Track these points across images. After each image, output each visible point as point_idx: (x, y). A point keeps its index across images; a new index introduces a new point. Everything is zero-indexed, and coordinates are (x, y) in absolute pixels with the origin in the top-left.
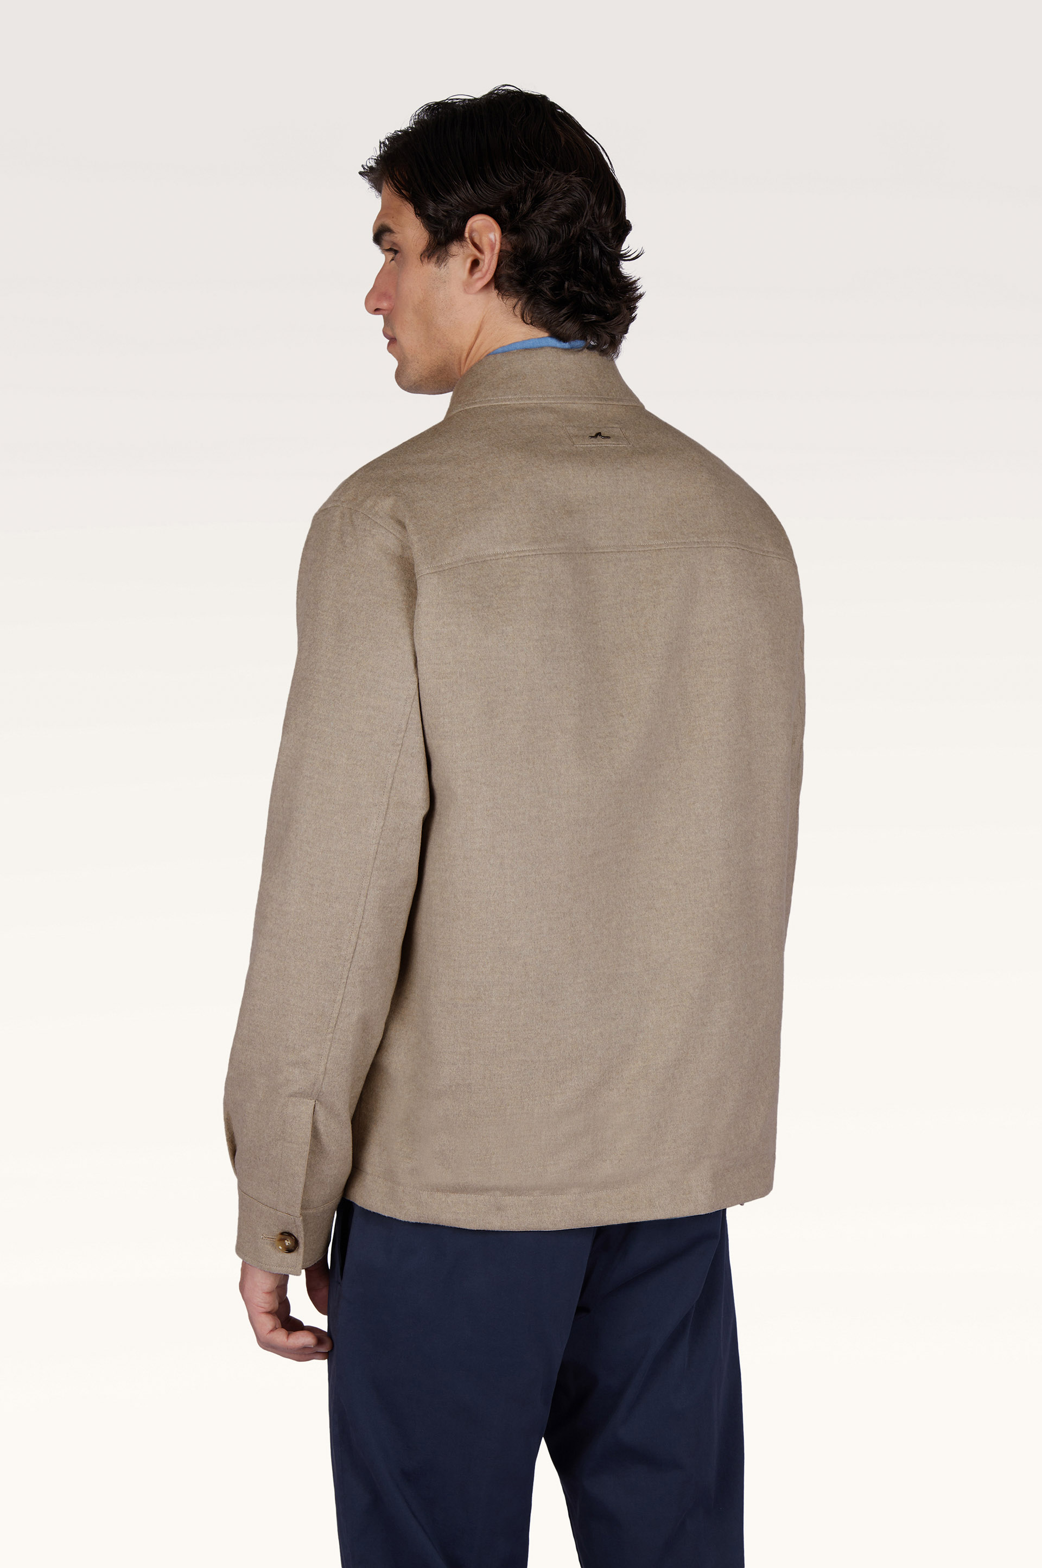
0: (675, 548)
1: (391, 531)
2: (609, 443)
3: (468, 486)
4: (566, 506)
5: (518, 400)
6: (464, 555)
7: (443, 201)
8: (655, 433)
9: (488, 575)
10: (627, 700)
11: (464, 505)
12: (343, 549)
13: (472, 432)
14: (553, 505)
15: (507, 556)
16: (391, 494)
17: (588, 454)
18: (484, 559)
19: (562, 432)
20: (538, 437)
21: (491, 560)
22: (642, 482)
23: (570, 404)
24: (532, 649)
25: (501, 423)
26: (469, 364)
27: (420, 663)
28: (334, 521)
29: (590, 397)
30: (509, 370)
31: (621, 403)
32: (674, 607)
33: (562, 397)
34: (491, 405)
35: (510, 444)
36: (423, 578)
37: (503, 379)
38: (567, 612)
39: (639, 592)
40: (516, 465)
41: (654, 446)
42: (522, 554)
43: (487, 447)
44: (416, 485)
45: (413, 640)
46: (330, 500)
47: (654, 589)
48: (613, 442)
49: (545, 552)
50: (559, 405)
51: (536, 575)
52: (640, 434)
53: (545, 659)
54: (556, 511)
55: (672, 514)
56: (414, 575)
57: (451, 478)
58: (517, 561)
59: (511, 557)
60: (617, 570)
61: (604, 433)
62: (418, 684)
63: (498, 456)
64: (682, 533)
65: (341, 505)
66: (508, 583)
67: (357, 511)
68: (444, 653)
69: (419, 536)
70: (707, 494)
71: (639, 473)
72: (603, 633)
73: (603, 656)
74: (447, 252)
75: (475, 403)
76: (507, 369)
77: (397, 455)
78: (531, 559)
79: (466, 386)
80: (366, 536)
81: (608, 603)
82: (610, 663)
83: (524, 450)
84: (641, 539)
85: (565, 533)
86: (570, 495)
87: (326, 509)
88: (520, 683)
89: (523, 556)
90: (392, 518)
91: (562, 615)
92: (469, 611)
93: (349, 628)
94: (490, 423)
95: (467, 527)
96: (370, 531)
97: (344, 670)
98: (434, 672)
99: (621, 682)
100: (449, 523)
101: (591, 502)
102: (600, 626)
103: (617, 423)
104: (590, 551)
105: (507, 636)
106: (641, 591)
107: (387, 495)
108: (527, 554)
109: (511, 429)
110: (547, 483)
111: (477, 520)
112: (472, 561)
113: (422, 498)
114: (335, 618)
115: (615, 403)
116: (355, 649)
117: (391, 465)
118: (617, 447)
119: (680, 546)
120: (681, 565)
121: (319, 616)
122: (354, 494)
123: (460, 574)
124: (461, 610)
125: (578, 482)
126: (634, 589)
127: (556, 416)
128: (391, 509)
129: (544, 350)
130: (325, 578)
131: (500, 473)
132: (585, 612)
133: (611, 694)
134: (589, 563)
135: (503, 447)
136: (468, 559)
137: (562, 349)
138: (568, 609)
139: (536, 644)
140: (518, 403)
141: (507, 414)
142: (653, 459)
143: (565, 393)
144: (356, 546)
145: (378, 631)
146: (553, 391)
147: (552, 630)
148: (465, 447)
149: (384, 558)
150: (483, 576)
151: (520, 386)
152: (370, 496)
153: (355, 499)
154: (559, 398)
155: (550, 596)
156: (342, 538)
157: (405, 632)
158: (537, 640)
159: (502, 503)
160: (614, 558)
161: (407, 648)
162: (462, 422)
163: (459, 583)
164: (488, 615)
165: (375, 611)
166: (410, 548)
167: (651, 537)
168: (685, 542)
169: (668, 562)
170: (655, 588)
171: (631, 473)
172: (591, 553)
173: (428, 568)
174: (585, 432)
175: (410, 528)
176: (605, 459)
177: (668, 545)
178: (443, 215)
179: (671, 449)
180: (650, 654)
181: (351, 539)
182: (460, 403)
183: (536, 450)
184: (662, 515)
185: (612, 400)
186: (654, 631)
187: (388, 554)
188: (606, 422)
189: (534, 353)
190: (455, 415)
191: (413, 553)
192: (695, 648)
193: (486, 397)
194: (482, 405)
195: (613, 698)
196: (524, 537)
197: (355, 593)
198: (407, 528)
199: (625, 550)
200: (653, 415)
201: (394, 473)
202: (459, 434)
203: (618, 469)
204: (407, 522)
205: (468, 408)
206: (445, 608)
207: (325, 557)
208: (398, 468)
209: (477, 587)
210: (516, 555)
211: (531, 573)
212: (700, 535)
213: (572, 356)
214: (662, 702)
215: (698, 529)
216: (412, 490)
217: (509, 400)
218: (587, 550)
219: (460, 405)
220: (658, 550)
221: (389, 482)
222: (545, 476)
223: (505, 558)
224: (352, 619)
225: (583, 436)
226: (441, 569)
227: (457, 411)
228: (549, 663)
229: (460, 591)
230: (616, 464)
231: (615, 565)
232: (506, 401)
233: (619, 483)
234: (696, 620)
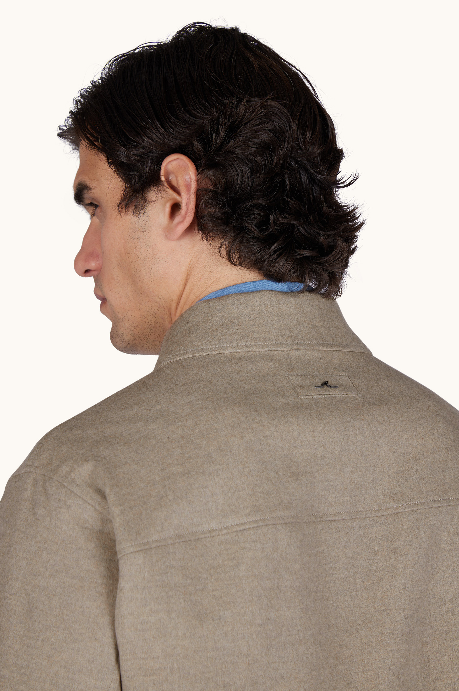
0: (413, 510)
1: (90, 501)
2: (337, 393)
3: (178, 447)
4: (291, 467)
5: (234, 348)
6: (174, 532)
7: (134, 146)
8: (386, 381)
9: (202, 555)
10: (363, 685)
11: (174, 469)
12: (34, 522)
13: (184, 385)
14: (277, 466)
15: (225, 531)
16: (90, 458)
17: (314, 406)
18: (197, 537)
19: (285, 383)
20: (258, 388)
21: (205, 537)
22: (374, 436)
23: (293, 352)
24: (254, 636)
25: (216, 374)
26: (181, 311)
27: (123, 658)
28: (26, 490)
29: (314, 343)
30: (223, 316)
31: (348, 349)
32: (414, 576)
33: (283, 344)
34: (205, 354)
35: (227, 398)
36: (126, 558)
37: (217, 325)
38: (294, 589)
39: (375, 563)
40: (233, 421)
41: (386, 395)
42: (242, 528)
43: (200, 402)
44: (119, 448)
45: (114, 630)
46: (24, 465)
47: (391, 558)
48: (341, 391)
49: (268, 523)
50: (280, 352)
51: (258, 550)
52: (370, 383)
53: (269, 646)
54: (281, 474)
55: (409, 471)
56: (116, 553)
57: (159, 438)
58: (235, 536)
59: (229, 533)
60: (349, 540)
61: (332, 381)
62: (121, 682)
63: (213, 411)
64: (421, 493)
65: (34, 471)
66: (226, 563)
67: (51, 478)
68: (152, 646)
69: (122, 508)
70: (446, 446)
71: (372, 426)
72: (336, 610)
73: (336, 635)
74: (144, 200)
75: (187, 353)
76: (221, 315)
77: (99, 413)
78: (252, 532)
79: (177, 335)
80: (60, 508)
81: (340, 577)
82: (343, 643)
83: (242, 405)
84: (375, 503)
85: (291, 500)
86: (296, 454)
87: (19, 475)
88: (241, 676)
89: (243, 530)
90: (90, 486)
91: (289, 593)
92: (180, 595)
93: (40, 616)
94: (204, 374)
95: (178, 497)
96: (65, 501)
97: (34, 665)
98: (140, 668)
99: (356, 665)
100: (157, 491)
101: (319, 462)
102: (331, 602)
103: (345, 371)
104: (319, 520)
105: (225, 622)
106: (376, 561)
107: (85, 460)
108: (247, 527)
109: (227, 381)
110: (270, 441)
111: (189, 487)
112: (183, 540)
113: (126, 462)
114: (24, 602)
115: (341, 349)
116: (46, 640)
117: (91, 424)
118: (346, 398)
119: (419, 508)
120: (421, 529)
121: (6, 601)
122: (48, 458)
123: (169, 554)
124: (171, 593)
125: (304, 439)
126: (368, 559)
127: (277, 364)
128: (90, 475)
129: (261, 293)
130: (14, 555)
131: (215, 431)
132: (315, 588)
133: (345, 680)
134: (319, 533)
135: (219, 402)
136: (179, 536)
137: (281, 292)
138: (296, 586)
139: (259, 629)
140: (235, 351)
141: (223, 365)
142: (386, 409)
143: (286, 340)
144: (49, 519)
145: (73, 619)
146: (272, 337)
147: (278, 611)
148: (175, 402)
149: (81, 533)
150: (197, 556)
151: (236, 333)
152: (66, 461)
153: (49, 464)
154: (280, 344)
155: (275, 572)
156: (34, 509)
157: (105, 620)
158: (260, 625)
159: (218, 466)
160: (345, 526)
161: (108, 640)
162: (172, 375)
163: (168, 564)
164: (201, 599)
165: (69, 596)
166: (111, 522)
167: (386, 500)
168: (424, 503)
169: (406, 527)
170: (392, 556)
171: (363, 426)
172: (320, 521)
173: (132, 545)
174: (310, 381)
175: (111, 498)
176: (333, 412)
177: (405, 508)
178: (136, 160)
179: (404, 398)
180: (389, 631)
181: (44, 510)
182: (170, 353)
183: (256, 404)
184: (398, 473)
185: (338, 346)
186: (393, 604)
187: (86, 528)
188: (333, 370)
189: (250, 297)
190: (164, 366)
191: (115, 528)
192: (438, 619)
193: (198, 346)
194: (194, 355)
195: (348, 684)
196: (244, 507)
197: (47, 574)
198: (108, 498)
199: (358, 517)
200: (381, 362)
201: (95, 434)
202: (169, 388)
203: (348, 422)
204: (107, 491)
205: (179, 358)
206: (152, 593)
207: (15, 531)
208: (100, 428)
209: (189, 568)
210: (235, 529)
211: (252, 548)
212: (440, 493)
213: (292, 300)
214: (403, 684)
215: (438, 486)
216: (114, 453)
217: (225, 348)
218: (316, 518)
219: (170, 356)
220: (394, 513)
221: (88, 444)
222: (267, 433)
223: (222, 535)
224: (43, 604)
225: (308, 386)
226: (147, 547)
227: (167, 362)
228: (274, 650)
229: (169, 573)
230: (346, 417)
231: (348, 534)
232: (220, 350)
233: (350, 439)
234: (438, 588)
